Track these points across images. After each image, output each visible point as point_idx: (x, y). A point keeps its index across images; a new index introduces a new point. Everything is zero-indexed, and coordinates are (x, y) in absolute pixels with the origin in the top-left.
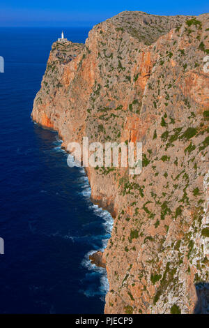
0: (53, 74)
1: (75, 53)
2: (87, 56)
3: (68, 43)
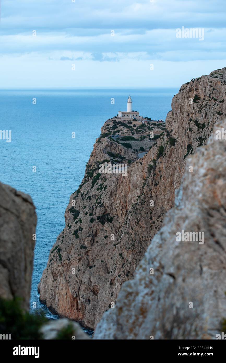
0: (93, 192)
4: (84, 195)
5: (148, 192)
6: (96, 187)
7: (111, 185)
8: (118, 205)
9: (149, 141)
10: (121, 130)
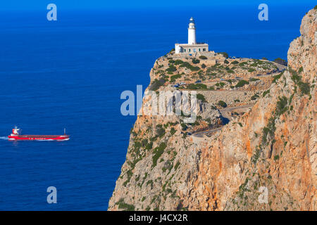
0: (156, 173)
1: (239, 94)
2: (296, 102)
3: (212, 59)
4: (141, 180)
5: (264, 169)
6: (160, 165)
7: (188, 161)
8: (201, 193)
9: (231, 89)
10: (183, 73)
